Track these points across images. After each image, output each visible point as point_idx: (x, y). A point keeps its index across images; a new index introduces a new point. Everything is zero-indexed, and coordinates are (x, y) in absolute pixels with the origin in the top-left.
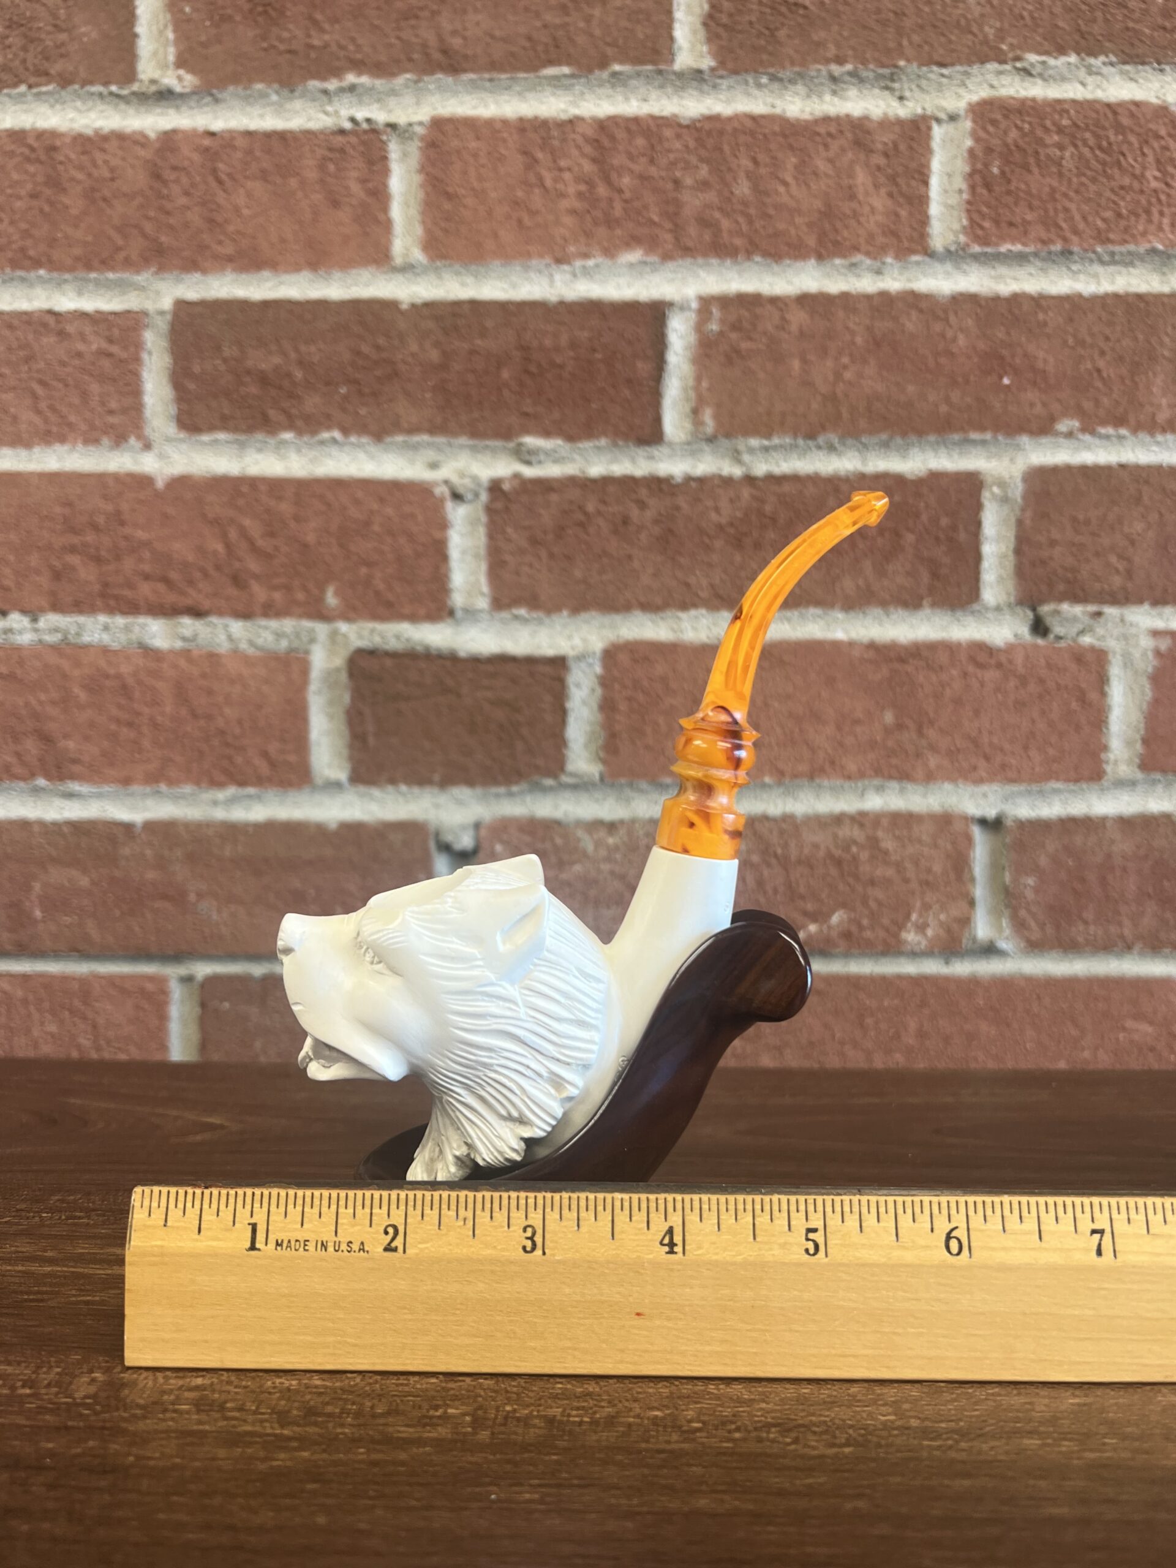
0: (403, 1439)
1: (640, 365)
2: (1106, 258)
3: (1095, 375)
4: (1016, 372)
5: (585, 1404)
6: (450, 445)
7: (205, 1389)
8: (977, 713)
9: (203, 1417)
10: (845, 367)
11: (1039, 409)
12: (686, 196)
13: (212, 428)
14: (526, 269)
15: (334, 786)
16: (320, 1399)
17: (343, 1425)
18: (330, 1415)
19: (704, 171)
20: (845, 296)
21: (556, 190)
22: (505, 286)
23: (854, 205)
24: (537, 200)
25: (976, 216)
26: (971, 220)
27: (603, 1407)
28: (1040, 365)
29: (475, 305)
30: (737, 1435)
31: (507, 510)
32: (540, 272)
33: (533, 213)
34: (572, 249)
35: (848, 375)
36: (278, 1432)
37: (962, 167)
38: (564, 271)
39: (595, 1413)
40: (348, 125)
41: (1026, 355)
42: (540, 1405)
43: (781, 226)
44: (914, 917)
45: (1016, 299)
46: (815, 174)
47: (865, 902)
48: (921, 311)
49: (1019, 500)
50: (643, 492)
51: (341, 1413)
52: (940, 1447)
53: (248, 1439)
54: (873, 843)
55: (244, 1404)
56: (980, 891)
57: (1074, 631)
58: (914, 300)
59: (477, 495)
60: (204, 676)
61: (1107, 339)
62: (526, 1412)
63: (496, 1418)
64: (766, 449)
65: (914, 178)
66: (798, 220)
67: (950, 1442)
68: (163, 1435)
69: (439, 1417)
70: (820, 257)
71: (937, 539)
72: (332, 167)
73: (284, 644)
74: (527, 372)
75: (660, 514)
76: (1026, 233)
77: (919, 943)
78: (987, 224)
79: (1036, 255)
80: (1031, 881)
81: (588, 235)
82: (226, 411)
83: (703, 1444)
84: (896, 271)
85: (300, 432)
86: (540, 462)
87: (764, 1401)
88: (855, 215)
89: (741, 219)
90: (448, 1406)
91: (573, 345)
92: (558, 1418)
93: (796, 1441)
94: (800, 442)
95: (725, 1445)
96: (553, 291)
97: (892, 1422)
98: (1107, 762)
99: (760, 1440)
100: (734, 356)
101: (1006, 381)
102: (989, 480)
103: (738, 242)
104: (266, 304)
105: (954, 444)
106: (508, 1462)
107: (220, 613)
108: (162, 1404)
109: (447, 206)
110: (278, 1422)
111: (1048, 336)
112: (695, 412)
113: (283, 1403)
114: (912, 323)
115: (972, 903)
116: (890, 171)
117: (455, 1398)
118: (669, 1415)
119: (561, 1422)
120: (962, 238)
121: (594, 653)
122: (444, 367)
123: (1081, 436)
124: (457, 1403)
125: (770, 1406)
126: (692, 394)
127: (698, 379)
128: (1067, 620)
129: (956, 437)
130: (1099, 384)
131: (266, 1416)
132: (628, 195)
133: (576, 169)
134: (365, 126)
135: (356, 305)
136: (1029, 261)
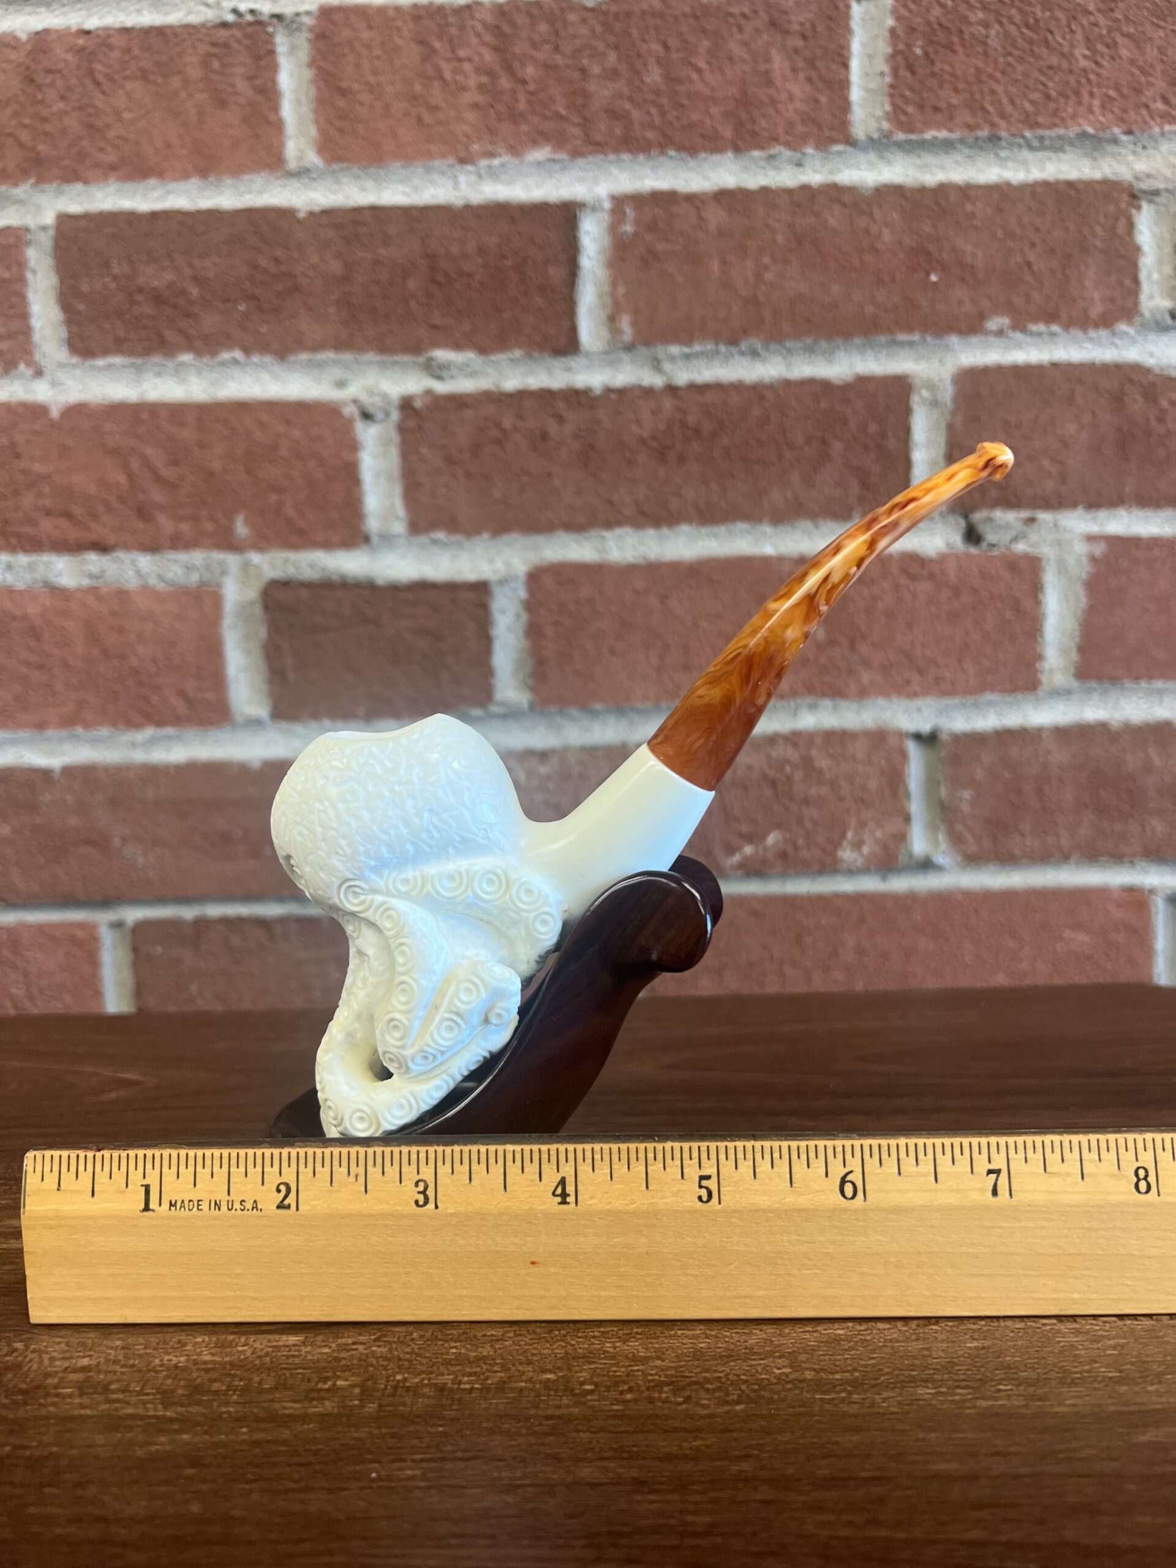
0: (289, 1416)
1: (551, 270)
2: (1035, 143)
3: (1026, 269)
4: (944, 268)
5: (478, 1369)
6: (357, 362)
7: (90, 1371)
8: (909, 626)
9: (86, 1401)
10: (766, 268)
11: (968, 307)
12: (592, 87)
13: (106, 352)
14: (428, 170)
15: (255, 724)
16: (207, 1376)
17: (227, 1404)
18: (216, 1393)
19: (612, 57)
20: (765, 190)
21: (456, 82)
22: (407, 190)
23: (772, 92)
24: (436, 95)
25: (899, 102)
26: (895, 106)
27: (496, 1372)
28: (968, 259)
29: (376, 211)
30: (629, 1396)
31: (420, 428)
32: (443, 173)
33: (433, 109)
34: (476, 147)
35: (769, 276)
36: (160, 1413)
37: (884, 48)
38: (469, 172)
39: (487, 1378)
40: (230, 18)
41: (954, 250)
42: (432, 1373)
43: (695, 117)
44: (850, 835)
45: (943, 189)
46: (731, 59)
47: (800, 821)
48: (844, 205)
49: (949, 403)
50: (561, 405)
51: (227, 1390)
52: (833, 1399)
53: (129, 1422)
54: (807, 762)
55: (128, 1385)
56: (916, 807)
57: (1007, 537)
58: (836, 193)
59: (387, 414)
60: (114, 614)
61: (1037, 230)
62: (417, 1380)
63: (385, 1389)
64: (687, 357)
65: (833, 60)
66: (714, 110)
67: (843, 1395)
68: (42, 1422)
69: (328, 1390)
70: (737, 150)
71: (866, 447)
72: (216, 65)
73: (194, 578)
74: (435, 282)
75: (580, 429)
76: (951, 118)
77: (855, 860)
78: (910, 109)
79: (962, 141)
80: (967, 795)
81: (492, 132)
82: (121, 333)
83: (593, 1407)
84: (817, 163)
85: (199, 353)
86: (452, 377)
87: (658, 1358)
88: (773, 102)
89: (653, 110)
90: (338, 1378)
91: (482, 251)
92: (449, 1385)
93: (688, 1400)
94: (722, 348)
95: (616, 1407)
96: (457, 194)
97: (787, 1375)
98: (1042, 672)
99: (651, 1401)
100: (650, 258)
101: (934, 278)
102: (917, 382)
103: (651, 135)
104: (155, 216)
105: (881, 346)
106: (393, 1436)
107: (127, 547)
108: (45, 1387)
109: (341, 103)
110: (162, 1403)
111: (977, 228)
112: (612, 320)
113: (169, 1382)
114: (834, 218)
115: (907, 819)
116: (808, 53)
117: (347, 1368)
118: (562, 1377)
119: (451, 1390)
120: (886, 125)
121: (517, 577)
122: (346, 279)
123: (1011, 334)
124: (347, 1373)
125: (666, 1363)
126: (609, 301)
127: (614, 283)
128: (1000, 527)
129: (883, 339)
130: (1029, 278)
131: (151, 1397)
132: (532, 87)
133: (476, 58)
134: (249, 18)
135: (250, 214)
136: (955, 148)
